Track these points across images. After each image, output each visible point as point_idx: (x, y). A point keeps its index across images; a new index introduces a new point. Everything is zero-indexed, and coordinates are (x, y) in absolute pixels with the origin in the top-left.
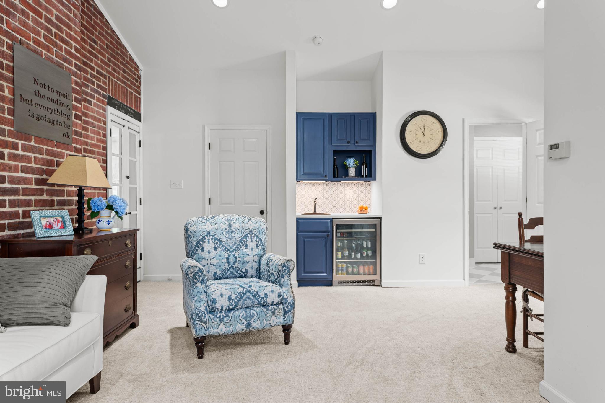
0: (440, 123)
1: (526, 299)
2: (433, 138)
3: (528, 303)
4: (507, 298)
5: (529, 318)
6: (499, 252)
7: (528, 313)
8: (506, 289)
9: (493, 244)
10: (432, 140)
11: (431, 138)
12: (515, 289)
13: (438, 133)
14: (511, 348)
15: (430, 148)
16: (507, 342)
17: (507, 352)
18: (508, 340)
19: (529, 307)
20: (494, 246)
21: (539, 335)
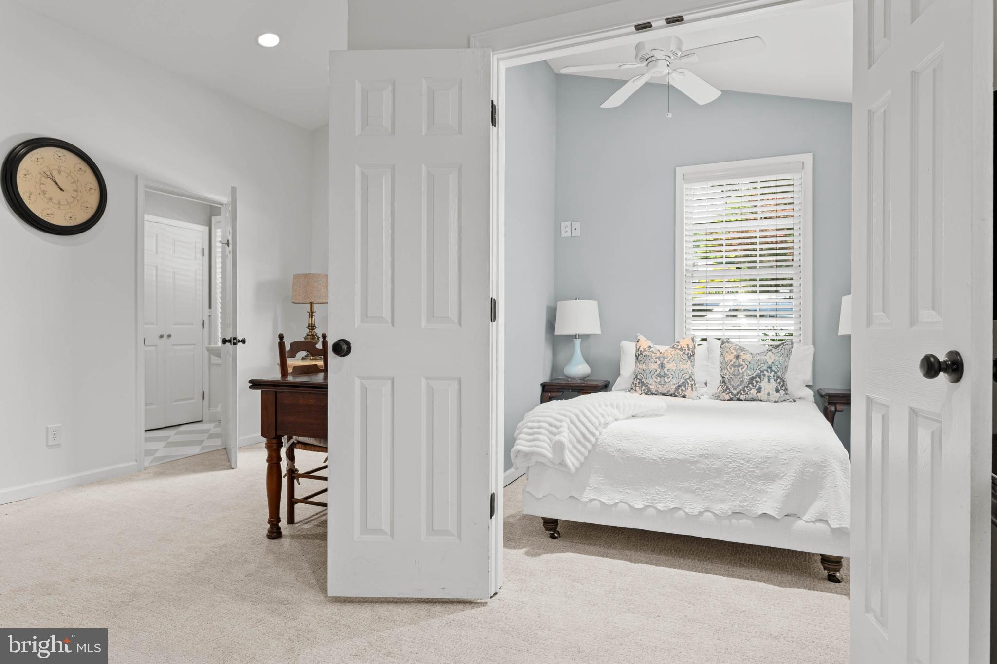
0: (91, 170)
1: (291, 457)
2: (79, 198)
3: (294, 463)
4: (269, 460)
5: (295, 481)
6: (258, 393)
7: (293, 475)
8: (269, 446)
9: (250, 382)
10: (76, 202)
11: (74, 198)
12: (280, 445)
13: (89, 190)
14: (275, 533)
15: (72, 216)
16: (268, 526)
17: (271, 540)
18: (270, 522)
19: (294, 466)
20: (251, 384)
21: (310, 500)
